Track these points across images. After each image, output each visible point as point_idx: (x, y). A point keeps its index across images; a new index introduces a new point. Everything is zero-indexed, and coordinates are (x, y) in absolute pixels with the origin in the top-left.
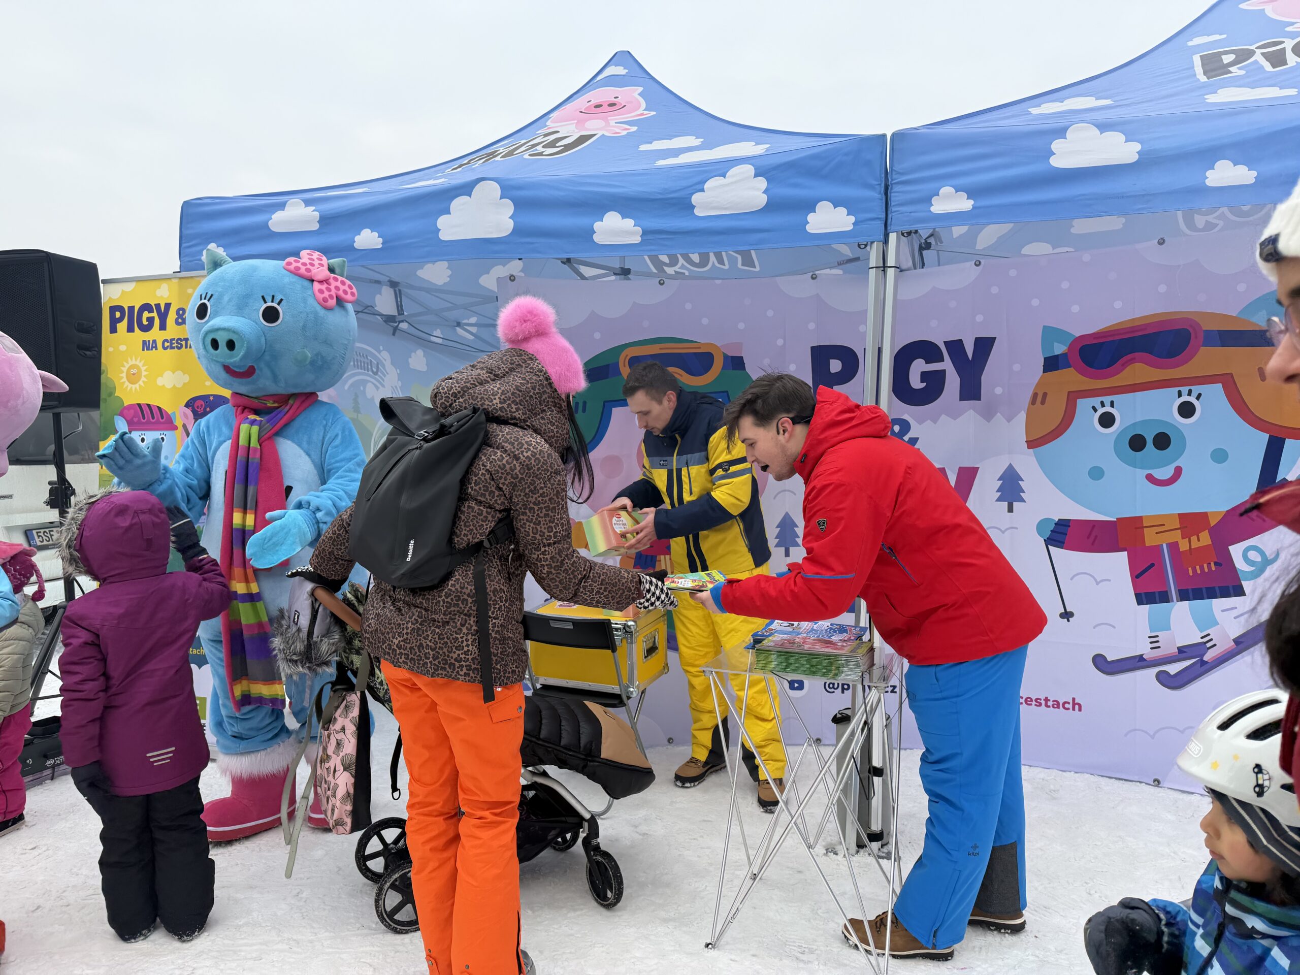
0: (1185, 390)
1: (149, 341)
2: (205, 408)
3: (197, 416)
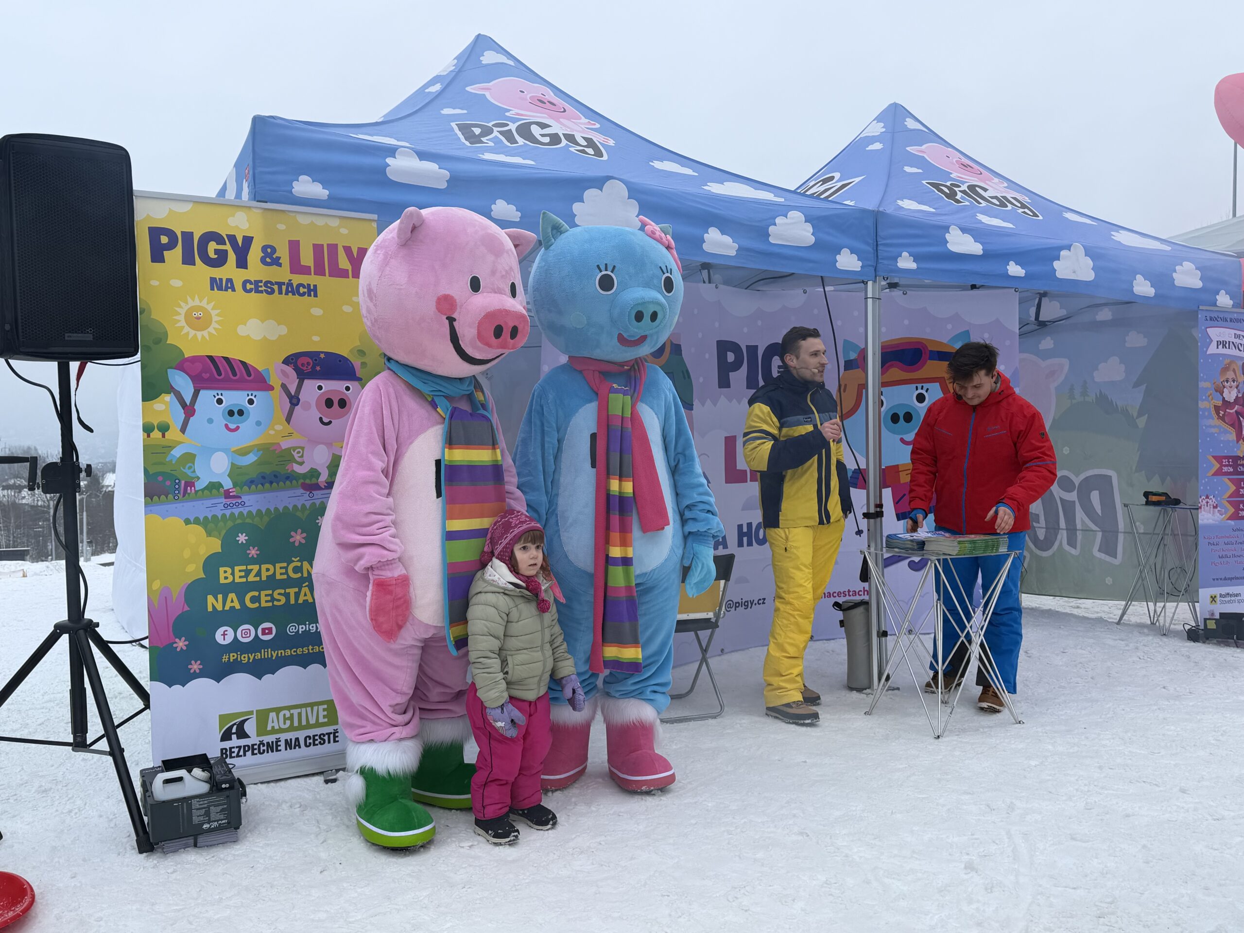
1: (221, 280)
2: (314, 367)
3: (302, 376)
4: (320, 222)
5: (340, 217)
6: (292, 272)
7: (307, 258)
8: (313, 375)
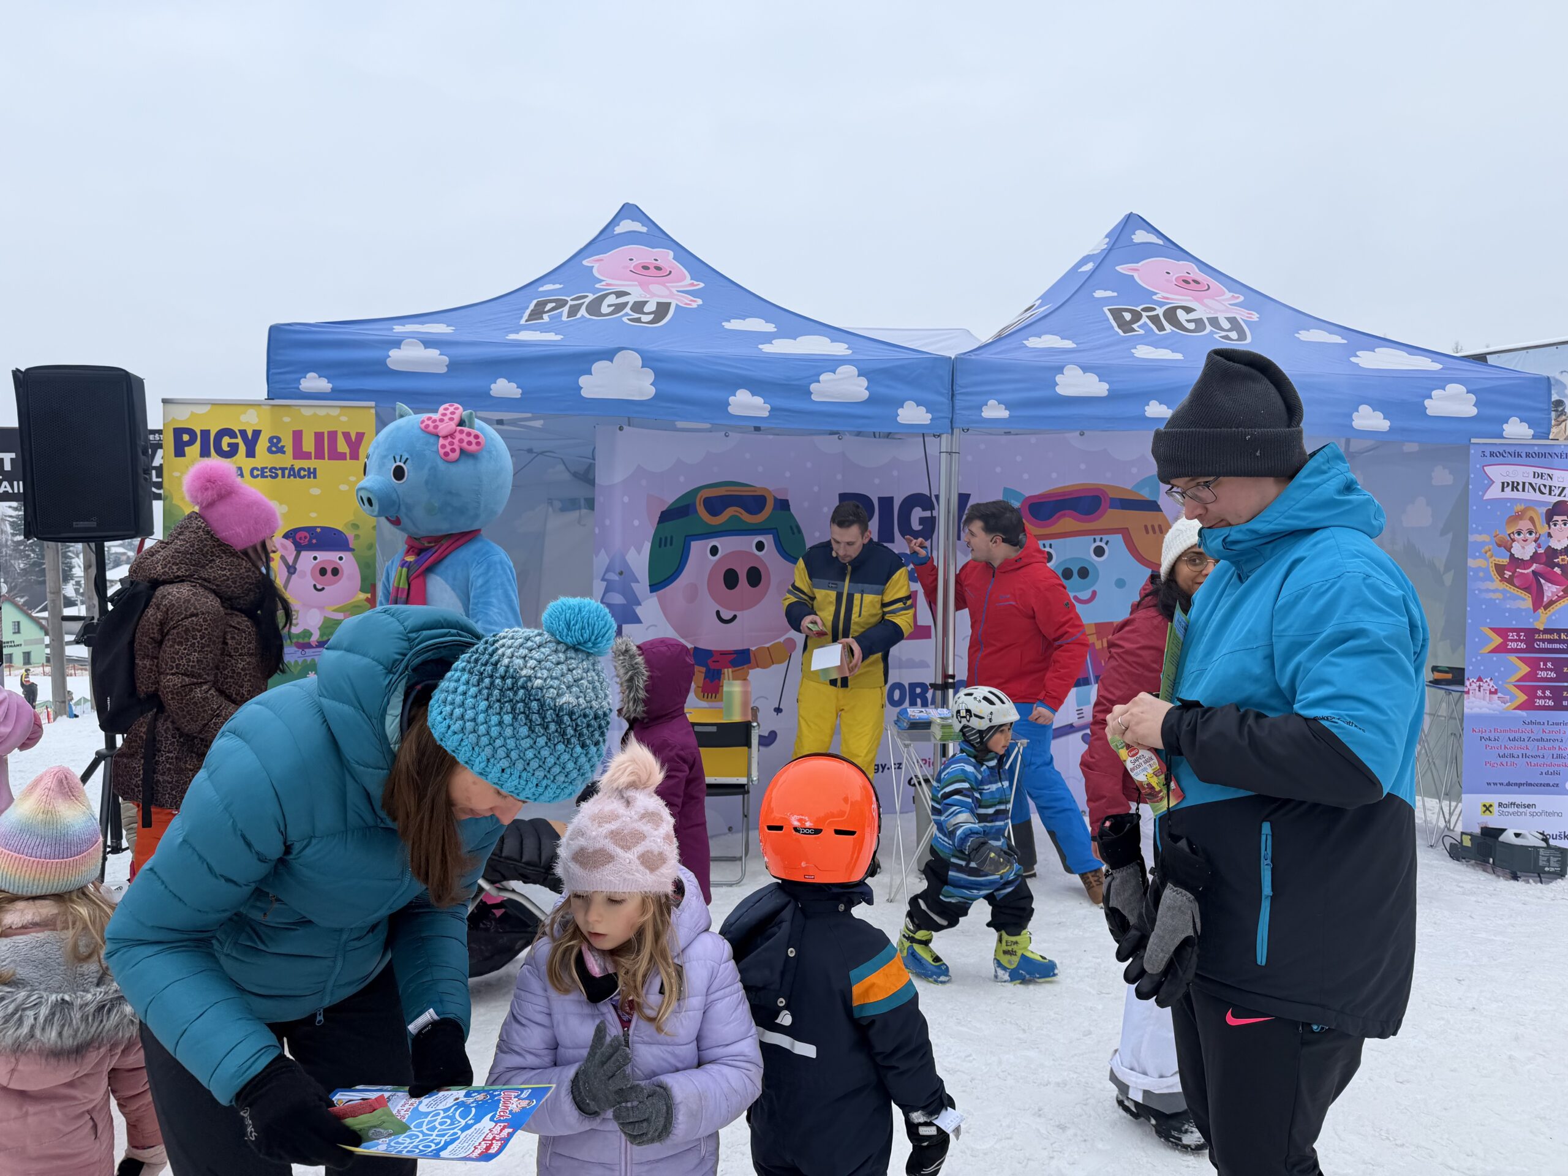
0: (1098, 538)
2: (310, 540)
3: (299, 548)
4: (322, 412)
5: (340, 407)
6: (295, 457)
7: (308, 445)
8: (311, 547)
